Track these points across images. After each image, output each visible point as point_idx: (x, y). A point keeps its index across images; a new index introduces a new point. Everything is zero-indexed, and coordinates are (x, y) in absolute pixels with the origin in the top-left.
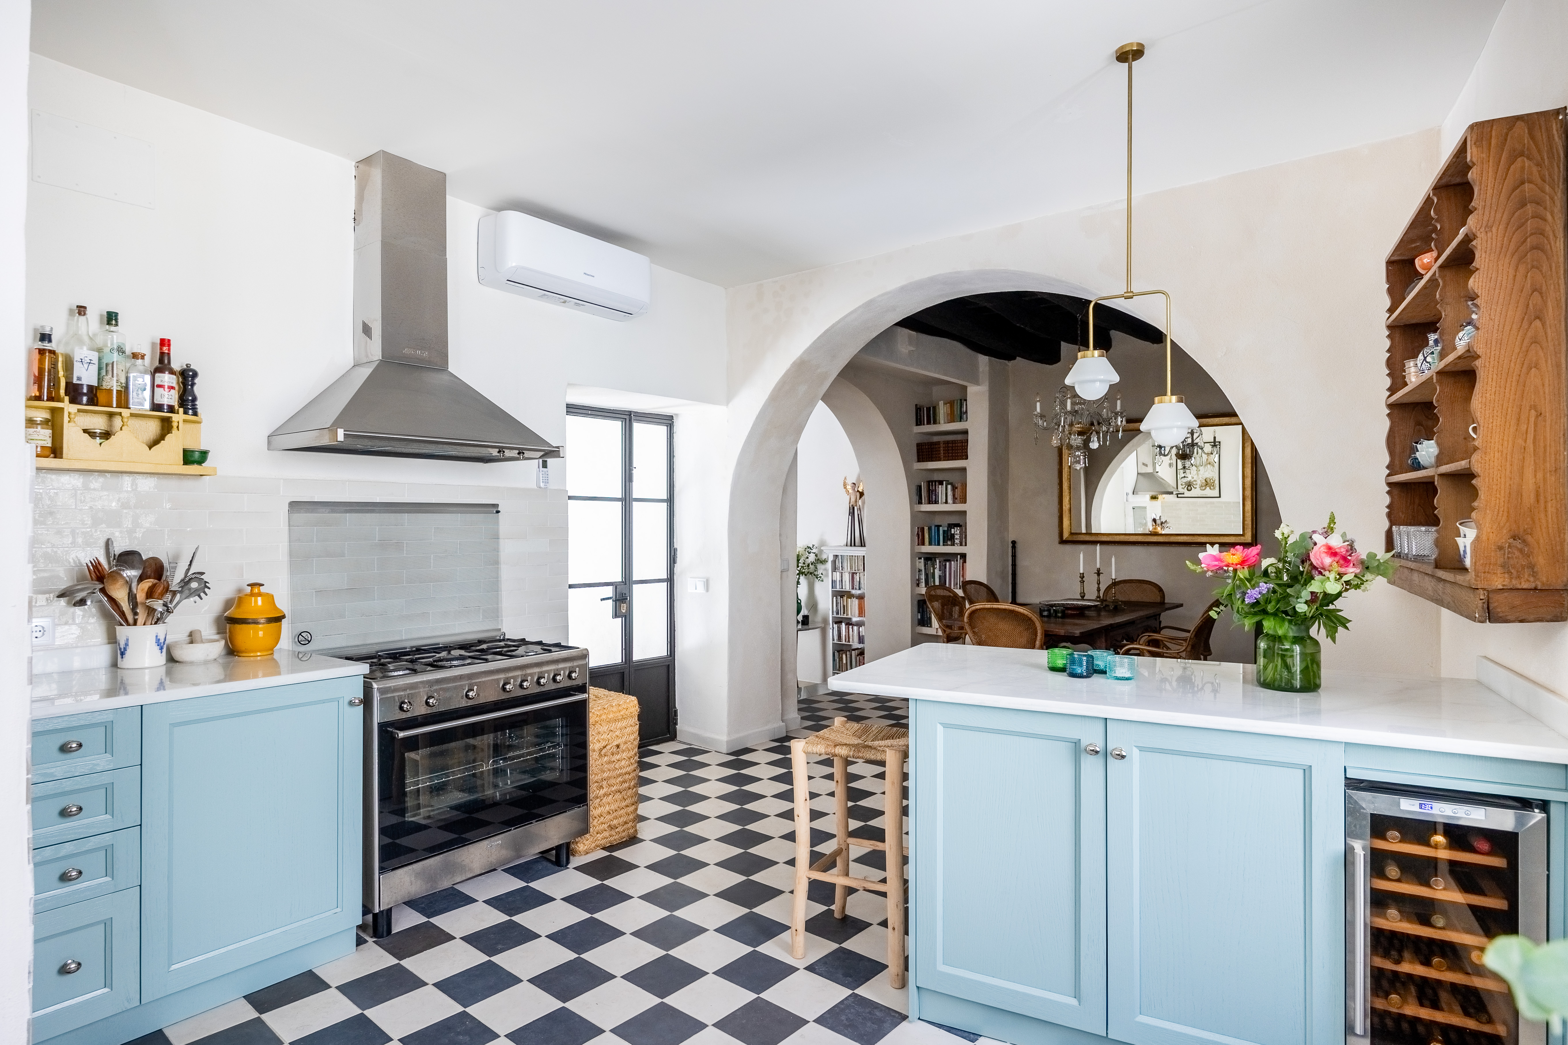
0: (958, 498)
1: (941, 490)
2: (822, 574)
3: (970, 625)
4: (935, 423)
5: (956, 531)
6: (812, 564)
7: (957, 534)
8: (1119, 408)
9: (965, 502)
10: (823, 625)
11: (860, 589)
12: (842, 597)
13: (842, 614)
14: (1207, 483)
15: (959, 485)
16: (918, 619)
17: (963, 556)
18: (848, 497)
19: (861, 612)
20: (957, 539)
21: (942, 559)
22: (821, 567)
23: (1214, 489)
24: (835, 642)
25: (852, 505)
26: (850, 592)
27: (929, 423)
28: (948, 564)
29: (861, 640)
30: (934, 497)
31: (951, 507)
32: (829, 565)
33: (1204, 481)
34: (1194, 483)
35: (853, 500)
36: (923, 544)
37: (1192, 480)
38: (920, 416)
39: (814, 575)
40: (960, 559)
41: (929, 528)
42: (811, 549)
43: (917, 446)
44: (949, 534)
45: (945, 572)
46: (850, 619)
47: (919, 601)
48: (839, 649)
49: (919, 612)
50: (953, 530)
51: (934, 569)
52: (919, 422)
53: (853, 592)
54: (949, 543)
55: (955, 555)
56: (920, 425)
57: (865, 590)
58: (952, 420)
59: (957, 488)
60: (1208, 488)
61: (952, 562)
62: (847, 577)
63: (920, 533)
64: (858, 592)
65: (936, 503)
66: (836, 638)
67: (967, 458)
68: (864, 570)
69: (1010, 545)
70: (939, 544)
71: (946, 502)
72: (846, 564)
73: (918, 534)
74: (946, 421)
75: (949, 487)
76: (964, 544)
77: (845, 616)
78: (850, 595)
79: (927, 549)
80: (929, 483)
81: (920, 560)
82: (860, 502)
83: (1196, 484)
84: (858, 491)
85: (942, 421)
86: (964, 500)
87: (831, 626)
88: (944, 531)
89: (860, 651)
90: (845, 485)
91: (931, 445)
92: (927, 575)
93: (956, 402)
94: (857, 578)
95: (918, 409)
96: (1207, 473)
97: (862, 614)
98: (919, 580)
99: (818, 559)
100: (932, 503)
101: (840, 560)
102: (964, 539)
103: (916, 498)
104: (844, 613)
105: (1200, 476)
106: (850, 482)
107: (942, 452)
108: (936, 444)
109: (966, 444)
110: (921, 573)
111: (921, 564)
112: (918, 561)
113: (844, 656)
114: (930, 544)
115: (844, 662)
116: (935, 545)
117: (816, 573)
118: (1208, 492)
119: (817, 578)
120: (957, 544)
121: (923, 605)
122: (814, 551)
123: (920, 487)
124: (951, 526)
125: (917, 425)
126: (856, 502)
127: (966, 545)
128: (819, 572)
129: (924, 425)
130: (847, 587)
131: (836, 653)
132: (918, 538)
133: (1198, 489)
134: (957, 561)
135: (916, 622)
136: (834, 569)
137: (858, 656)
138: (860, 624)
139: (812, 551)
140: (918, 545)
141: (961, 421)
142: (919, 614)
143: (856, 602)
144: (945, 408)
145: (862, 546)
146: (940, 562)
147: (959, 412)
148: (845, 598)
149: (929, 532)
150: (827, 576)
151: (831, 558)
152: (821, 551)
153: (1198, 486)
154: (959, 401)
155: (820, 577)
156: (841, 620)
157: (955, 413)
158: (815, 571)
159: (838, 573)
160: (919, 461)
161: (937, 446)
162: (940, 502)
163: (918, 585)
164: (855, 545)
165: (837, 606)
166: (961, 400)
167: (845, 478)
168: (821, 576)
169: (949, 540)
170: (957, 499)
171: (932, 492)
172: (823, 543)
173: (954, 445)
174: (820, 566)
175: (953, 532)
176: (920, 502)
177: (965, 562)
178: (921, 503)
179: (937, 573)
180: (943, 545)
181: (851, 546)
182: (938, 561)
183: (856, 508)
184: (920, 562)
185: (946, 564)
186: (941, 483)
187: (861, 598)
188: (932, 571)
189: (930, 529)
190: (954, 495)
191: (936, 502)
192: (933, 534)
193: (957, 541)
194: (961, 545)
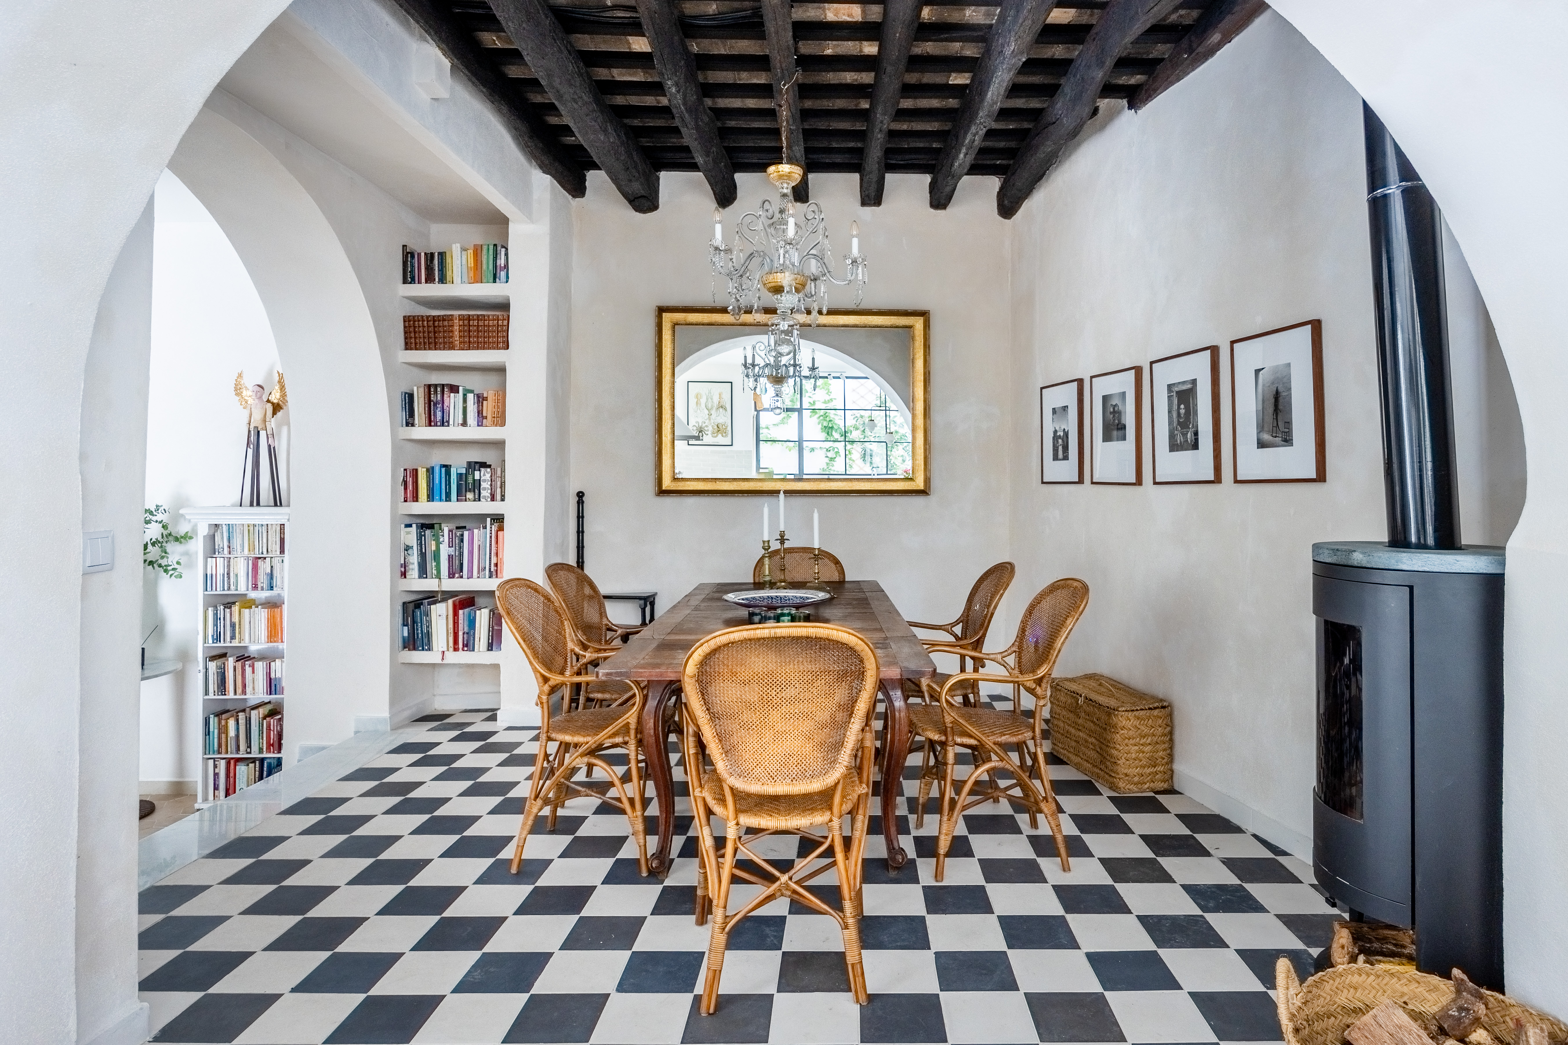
0: (489, 417)
1: (453, 401)
2: (178, 563)
3: (699, 681)
4: (442, 280)
5: (484, 475)
6: (153, 544)
7: (485, 481)
8: (855, 251)
9: (503, 424)
10: (179, 666)
11: (272, 588)
12: (229, 605)
13: (228, 638)
14: (719, 429)
15: (490, 395)
16: (404, 638)
17: (498, 519)
18: (246, 413)
19: (274, 631)
20: (485, 489)
21: (453, 526)
22: (175, 552)
23: (726, 436)
24: (211, 696)
25: (256, 428)
26: (246, 595)
27: (430, 279)
28: (466, 534)
29: (273, 686)
30: (439, 414)
31: (473, 432)
32: (198, 546)
33: (716, 427)
34: (706, 428)
35: (257, 417)
36: (416, 499)
37: (704, 425)
38: (412, 266)
39: (160, 566)
40: (491, 524)
41: (428, 470)
42: (151, 513)
43: (405, 321)
44: (470, 480)
45: (461, 548)
46: (246, 647)
47: (404, 603)
48: (219, 709)
49: (405, 624)
50: (477, 473)
51: (438, 544)
52: (409, 277)
53: (253, 595)
54: (470, 495)
55: (480, 518)
56: (413, 281)
57: (285, 589)
58: (478, 278)
59: (486, 399)
60: (720, 435)
61: (476, 531)
62: (241, 568)
63: (410, 480)
64: (262, 595)
65: (443, 425)
66: (212, 687)
67: (507, 347)
68: (282, 551)
69: (574, 500)
70: (448, 498)
71: (464, 423)
72: (239, 541)
73: (405, 483)
74: (465, 279)
75: (470, 397)
76: (499, 497)
77: (235, 643)
78: (249, 604)
79: (423, 507)
80: (430, 388)
81: (409, 529)
82: (272, 423)
83: (708, 430)
84: (268, 401)
85: (457, 279)
86: (500, 419)
87: (201, 666)
88: (460, 476)
89: (269, 707)
90: (238, 390)
91: (434, 321)
92: (423, 555)
93: (485, 248)
94: (264, 567)
95: (408, 255)
96: (719, 418)
97: (276, 635)
98: (405, 565)
99: (170, 534)
100: (436, 425)
101: (225, 535)
102: (499, 490)
103: (401, 416)
104: (233, 637)
105: (712, 421)
106: (250, 382)
107: (457, 333)
108: (444, 320)
109: (505, 323)
110: (410, 552)
111: (411, 537)
112: (404, 530)
113: (232, 723)
114: (431, 498)
115: (232, 733)
116: (441, 500)
117: (164, 562)
118: (720, 440)
119: (166, 571)
120: (485, 497)
121: (413, 612)
122: (159, 517)
123: (411, 396)
124: (474, 466)
125: (405, 281)
126: (265, 421)
127: (503, 500)
128: (172, 560)
129: (419, 282)
130: (242, 586)
131: (213, 721)
132: (406, 489)
133: (710, 435)
134: (485, 528)
135: (400, 643)
136: (212, 551)
137: (264, 718)
138: (268, 658)
139: (154, 518)
140: (406, 501)
141: (495, 281)
142: (406, 628)
143: (261, 615)
144: (464, 257)
145: (276, 505)
146: (450, 531)
147: (491, 267)
148: (236, 609)
149: (428, 477)
150: (191, 565)
151: (203, 530)
152: (177, 517)
153: (709, 433)
154: (491, 247)
155: (174, 569)
156: (224, 651)
157: (484, 267)
158: (162, 558)
159: (220, 561)
160: (408, 347)
161: (446, 323)
162: (451, 422)
163: (404, 575)
164: (258, 504)
165: (215, 625)
166: (495, 245)
167: (240, 375)
168: (176, 566)
169: (470, 491)
170: (486, 418)
171: (435, 404)
172: (181, 502)
173: (481, 323)
174: (171, 547)
175: (477, 477)
176: (410, 423)
177: (501, 529)
178: (413, 425)
179: (445, 551)
180: (458, 500)
181: (252, 505)
182: (446, 530)
183: (263, 434)
184: (408, 533)
185: (462, 535)
186: (454, 389)
187: (274, 605)
188: (434, 548)
189: (430, 471)
190: (480, 413)
191: (444, 423)
192: (437, 481)
193: (485, 493)
194: (493, 499)
